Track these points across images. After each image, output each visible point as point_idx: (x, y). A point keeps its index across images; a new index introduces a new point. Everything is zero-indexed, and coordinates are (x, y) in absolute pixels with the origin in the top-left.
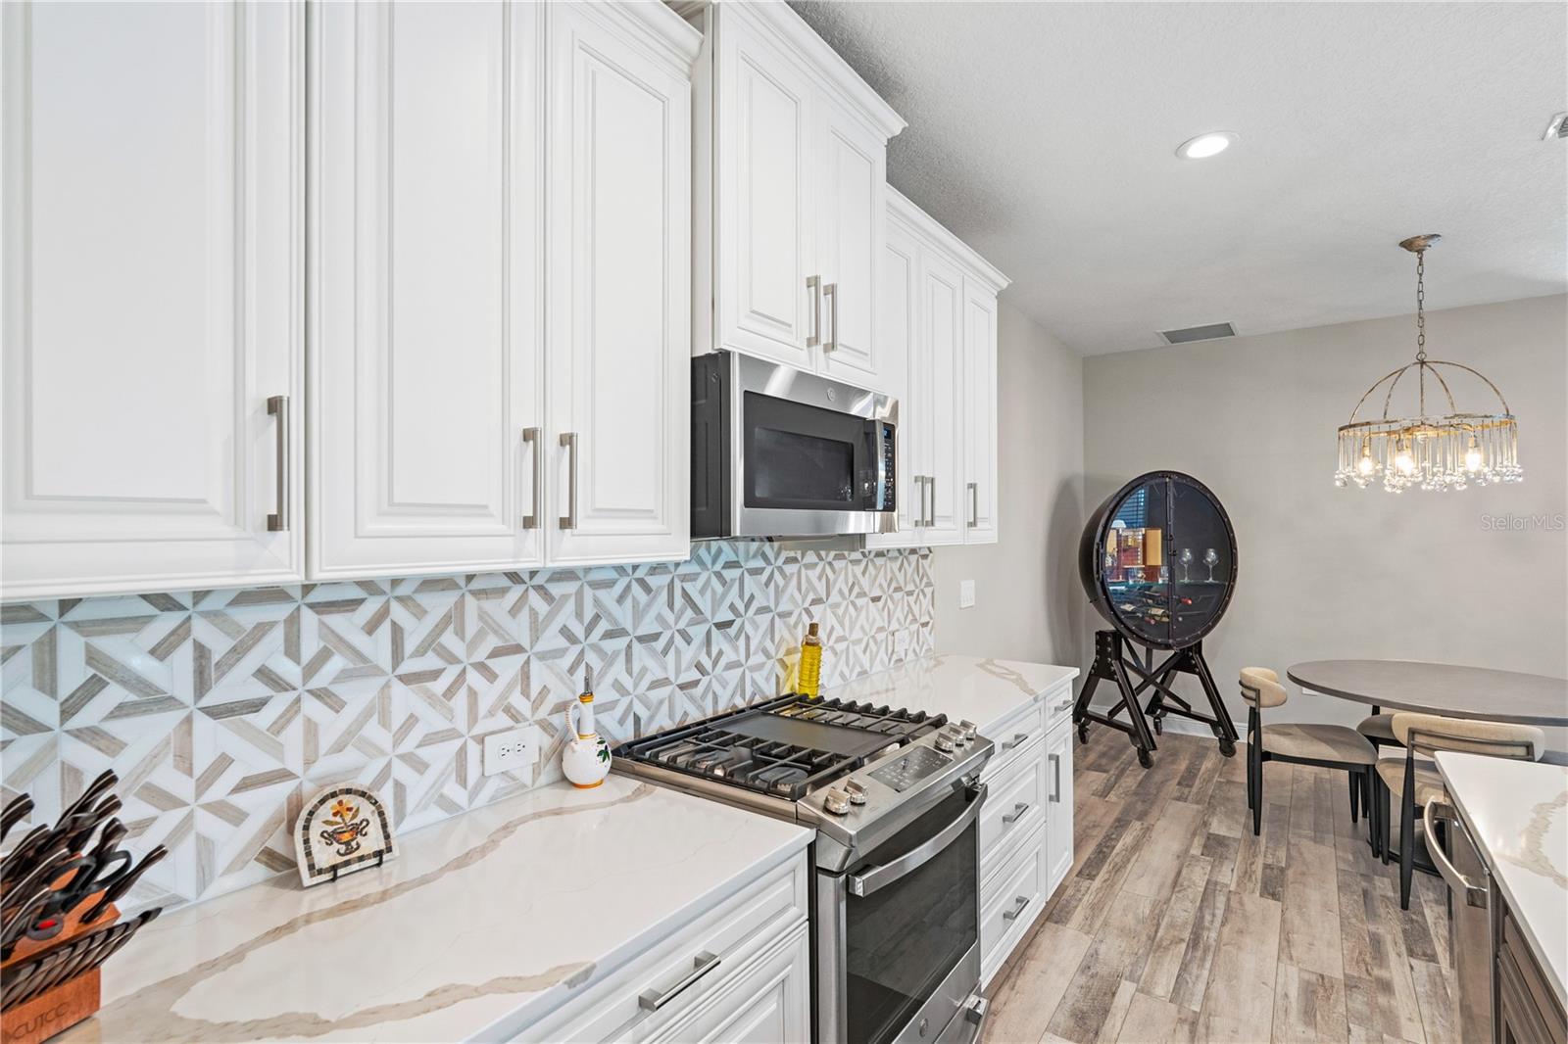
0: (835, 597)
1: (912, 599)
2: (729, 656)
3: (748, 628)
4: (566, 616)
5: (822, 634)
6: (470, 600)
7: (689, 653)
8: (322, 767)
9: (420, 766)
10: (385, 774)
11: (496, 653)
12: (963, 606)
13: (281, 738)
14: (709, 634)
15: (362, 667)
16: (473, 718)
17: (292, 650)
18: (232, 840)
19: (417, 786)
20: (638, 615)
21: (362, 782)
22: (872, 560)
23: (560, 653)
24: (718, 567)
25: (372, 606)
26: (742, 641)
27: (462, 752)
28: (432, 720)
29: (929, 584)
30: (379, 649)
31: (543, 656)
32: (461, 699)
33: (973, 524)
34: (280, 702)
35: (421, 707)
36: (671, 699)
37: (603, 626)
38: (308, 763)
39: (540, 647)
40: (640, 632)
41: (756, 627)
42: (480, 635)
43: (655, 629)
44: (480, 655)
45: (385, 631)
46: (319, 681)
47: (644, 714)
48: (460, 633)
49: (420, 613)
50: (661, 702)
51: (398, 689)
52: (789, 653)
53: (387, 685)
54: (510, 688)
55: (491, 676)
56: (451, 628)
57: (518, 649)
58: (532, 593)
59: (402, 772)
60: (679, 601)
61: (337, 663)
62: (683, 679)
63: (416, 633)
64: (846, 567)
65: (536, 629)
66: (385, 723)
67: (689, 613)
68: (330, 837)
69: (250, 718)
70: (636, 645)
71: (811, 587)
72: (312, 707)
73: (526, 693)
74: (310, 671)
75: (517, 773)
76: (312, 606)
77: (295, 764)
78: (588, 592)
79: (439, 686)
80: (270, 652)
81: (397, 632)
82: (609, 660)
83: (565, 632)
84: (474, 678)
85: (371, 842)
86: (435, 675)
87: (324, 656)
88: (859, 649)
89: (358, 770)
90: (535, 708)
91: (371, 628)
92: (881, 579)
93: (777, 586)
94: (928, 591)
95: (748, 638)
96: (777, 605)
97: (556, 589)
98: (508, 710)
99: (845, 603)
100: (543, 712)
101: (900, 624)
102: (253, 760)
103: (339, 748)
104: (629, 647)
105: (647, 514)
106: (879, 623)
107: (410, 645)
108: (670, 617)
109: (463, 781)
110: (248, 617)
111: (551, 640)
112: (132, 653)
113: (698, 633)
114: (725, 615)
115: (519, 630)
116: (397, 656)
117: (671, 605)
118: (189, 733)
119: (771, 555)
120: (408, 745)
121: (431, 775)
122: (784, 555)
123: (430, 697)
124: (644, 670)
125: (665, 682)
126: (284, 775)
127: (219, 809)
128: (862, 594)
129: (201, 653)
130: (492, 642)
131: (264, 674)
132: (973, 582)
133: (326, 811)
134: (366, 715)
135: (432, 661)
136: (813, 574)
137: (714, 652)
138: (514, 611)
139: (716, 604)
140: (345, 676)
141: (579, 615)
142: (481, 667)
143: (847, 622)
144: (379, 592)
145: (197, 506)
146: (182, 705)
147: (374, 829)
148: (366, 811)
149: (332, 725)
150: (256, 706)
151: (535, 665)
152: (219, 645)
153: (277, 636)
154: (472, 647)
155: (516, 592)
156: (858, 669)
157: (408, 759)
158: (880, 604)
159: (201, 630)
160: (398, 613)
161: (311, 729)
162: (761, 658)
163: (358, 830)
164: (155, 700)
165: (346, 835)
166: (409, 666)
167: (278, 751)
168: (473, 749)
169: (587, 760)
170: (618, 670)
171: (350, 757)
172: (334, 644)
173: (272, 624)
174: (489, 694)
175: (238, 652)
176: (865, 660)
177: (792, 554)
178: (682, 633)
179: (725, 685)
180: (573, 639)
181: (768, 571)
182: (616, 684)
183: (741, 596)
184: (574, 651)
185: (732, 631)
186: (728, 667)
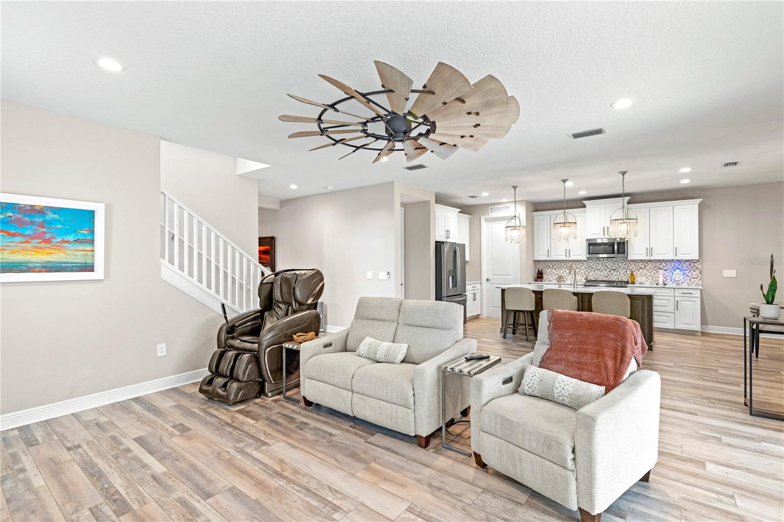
0: (647, 268)
1: (685, 272)
3: (620, 270)
4: (585, 265)
5: (635, 273)
7: (606, 272)
12: (725, 276)
15: (564, 268)
18: (555, 278)
19: (568, 278)
20: (596, 266)
21: (564, 276)
22: (664, 262)
29: (698, 269)
37: (590, 267)
45: (566, 265)
46: (560, 268)
47: (597, 278)
49: (569, 263)
50: (600, 277)
53: (566, 269)
60: (604, 265)
61: (562, 267)
62: (605, 275)
65: (581, 266)
67: (606, 267)
75: (579, 280)
80: (557, 265)
90: (581, 274)
92: (669, 266)
94: (698, 271)
95: (620, 272)
97: (584, 263)
102: (556, 273)
107: (568, 266)
110: (556, 263)
111: (583, 268)
112: (549, 264)
113: (608, 270)
114: (614, 268)
115: (579, 266)
117: (602, 266)
119: (626, 260)
127: (554, 275)
128: (659, 268)
132: (735, 271)
134: (564, 271)
138: (578, 264)
139: (612, 266)
149: (561, 272)
152: (554, 265)
157: (568, 276)
158: (668, 271)
161: (560, 272)
162: (623, 275)
164: (550, 268)
171: (562, 274)
172: (562, 265)
178: (605, 270)
179: (614, 278)
180: (586, 268)
181: (625, 263)
182: (593, 274)
183: (618, 266)
184: (586, 270)
185: (616, 271)
186: (615, 275)
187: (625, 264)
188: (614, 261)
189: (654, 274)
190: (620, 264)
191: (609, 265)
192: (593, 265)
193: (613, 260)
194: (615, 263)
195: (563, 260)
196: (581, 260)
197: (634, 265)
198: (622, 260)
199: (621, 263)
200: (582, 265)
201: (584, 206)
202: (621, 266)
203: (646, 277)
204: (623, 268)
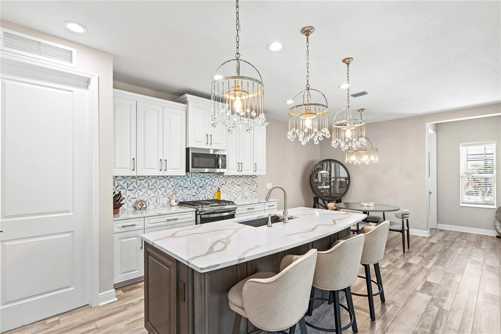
0: (227, 184)
1: (250, 186)
2: (202, 192)
3: (206, 188)
4: (172, 183)
6: (158, 180)
7: (194, 191)
8: (139, 198)
9: (151, 200)
10: (147, 200)
11: (161, 187)
12: (267, 188)
13: (135, 194)
14: (198, 188)
15: (144, 187)
16: (158, 195)
17: (137, 184)
18: (130, 204)
19: (151, 203)
20: (184, 184)
22: (238, 178)
23: (171, 188)
24: (200, 177)
25: (145, 180)
26: (205, 190)
27: (157, 199)
28: (153, 195)
29: (256, 183)
30: (146, 185)
31: (168, 188)
32: (156, 193)
33: (256, 171)
34: (135, 190)
35: (151, 193)
36: (190, 197)
37: (178, 185)
38: (138, 197)
39: (168, 187)
40: (185, 187)
41: (208, 188)
42: (159, 185)
43: (188, 186)
44: (159, 187)
45: (147, 183)
46: (139, 188)
47: (185, 199)
48: (157, 184)
49: (151, 181)
50: (189, 197)
51: (149, 190)
52: (216, 193)
53: (147, 190)
54: (163, 192)
55: (161, 190)
56: (155, 183)
57: (165, 187)
58: (167, 180)
59: (149, 200)
60: (192, 182)
61: (141, 186)
62: (193, 194)
63: (151, 184)
64: (231, 179)
65: (168, 185)
66: (147, 194)
67: (194, 184)
68: (140, 205)
69: (132, 191)
70: (184, 188)
71: (221, 181)
72: (138, 191)
73: (166, 193)
74: (138, 187)
75: (164, 203)
76: (139, 179)
77: (137, 197)
78: (176, 180)
79: (154, 191)
80: (134, 184)
81: (148, 183)
82: (179, 190)
83: (172, 185)
84: (158, 190)
85: (144, 206)
86: (153, 189)
87: (140, 185)
88: (234, 194)
89: (144, 199)
90: (167, 195)
91: (145, 182)
92: (241, 181)
93: (213, 181)
94: (256, 185)
95: (206, 189)
96: (213, 184)
97: (171, 179)
98: (163, 195)
99: (230, 185)
100: (168, 196)
101: (246, 190)
102: (132, 196)
103: (142, 196)
104: (183, 188)
105: (178, 169)
106: (240, 189)
107: (150, 185)
108: (190, 185)
109: (157, 203)
110: (132, 180)
111: (170, 186)
113: (196, 188)
114: (201, 185)
115: (165, 185)
116: (148, 187)
117: (190, 183)
118: (126, 192)
119: (212, 176)
120: (150, 197)
121: (153, 201)
122: (215, 176)
123: (153, 192)
124: (185, 192)
125: (189, 194)
126: (136, 198)
127: (129, 200)
128: (235, 184)
129: (128, 184)
130: (161, 186)
131: (134, 187)
132: (271, 184)
133: (140, 202)
134: (145, 193)
135: (153, 187)
136: (222, 180)
137: (199, 191)
138: (164, 182)
139: (199, 183)
140: (142, 188)
141: (174, 183)
142: (159, 189)
143: (231, 188)
144: (146, 178)
145: (127, 168)
146: (125, 189)
147: (145, 205)
148: (144, 203)
149: (141, 193)
150: (133, 190)
151: (167, 189)
152: (129, 183)
153: (135, 182)
154: (158, 186)
155: (164, 180)
156: (234, 198)
157: (150, 199)
158: (240, 186)
159: (127, 181)
160: (148, 181)
161: (139, 193)
162: (209, 193)
163: (143, 205)
165: (142, 205)
166: (150, 188)
167: (135, 195)
168: (158, 199)
169: (173, 203)
170: (181, 191)
173: (134, 181)
174: (160, 192)
175: (131, 184)
176: (236, 196)
177: (217, 176)
178: (193, 187)
179: (201, 196)
180: (173, 187)
181: (211, 179)
182: (180, 194)
183: (205, 182)
184: (173, 188)
185: (203, 188)
186: (202, 194)
187: (211, 181)
188: (202, 177)
189: (232, 190)
190: (207, 181)
191: (197, 181)
192: (181, 182)
193: (200, 175)
194: (202, 179)
195: (144, 177)
196: (167, 176)
197: (217, 181)
198: (208, 176)
199: (207, 179)
200: (168, 182)
201: (185, 102)
202: (207, 183)
203: (227, 193)
204: (209, 185)
